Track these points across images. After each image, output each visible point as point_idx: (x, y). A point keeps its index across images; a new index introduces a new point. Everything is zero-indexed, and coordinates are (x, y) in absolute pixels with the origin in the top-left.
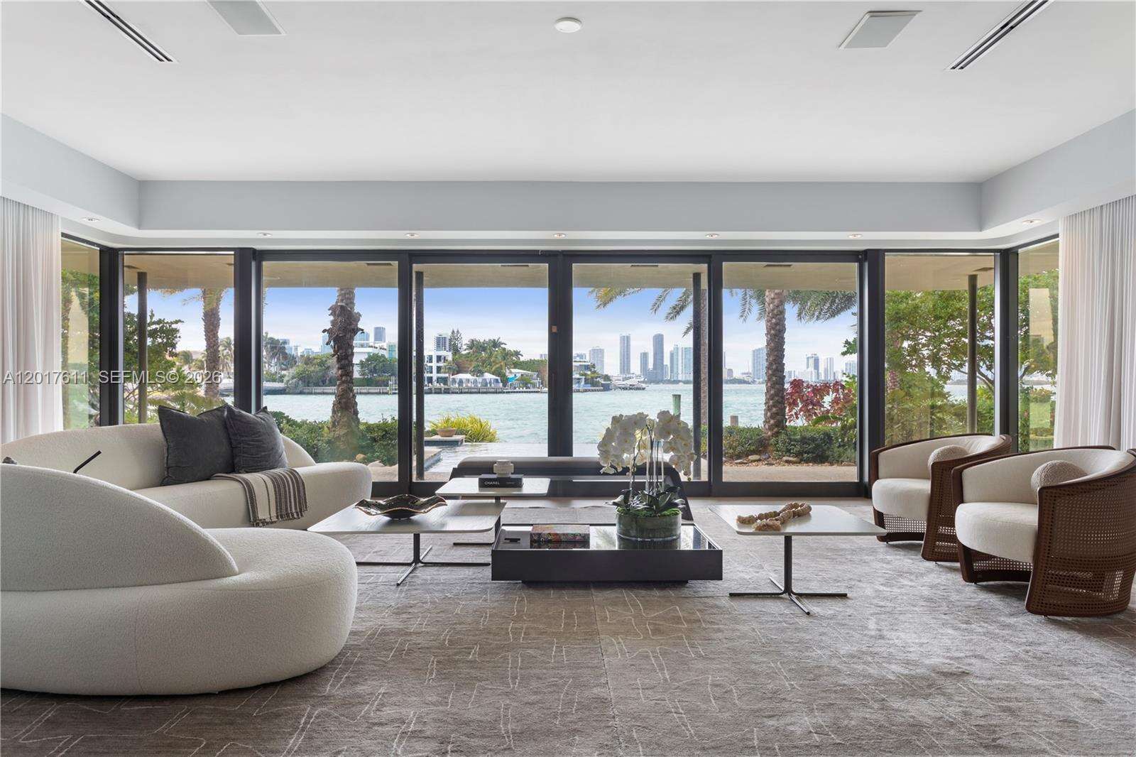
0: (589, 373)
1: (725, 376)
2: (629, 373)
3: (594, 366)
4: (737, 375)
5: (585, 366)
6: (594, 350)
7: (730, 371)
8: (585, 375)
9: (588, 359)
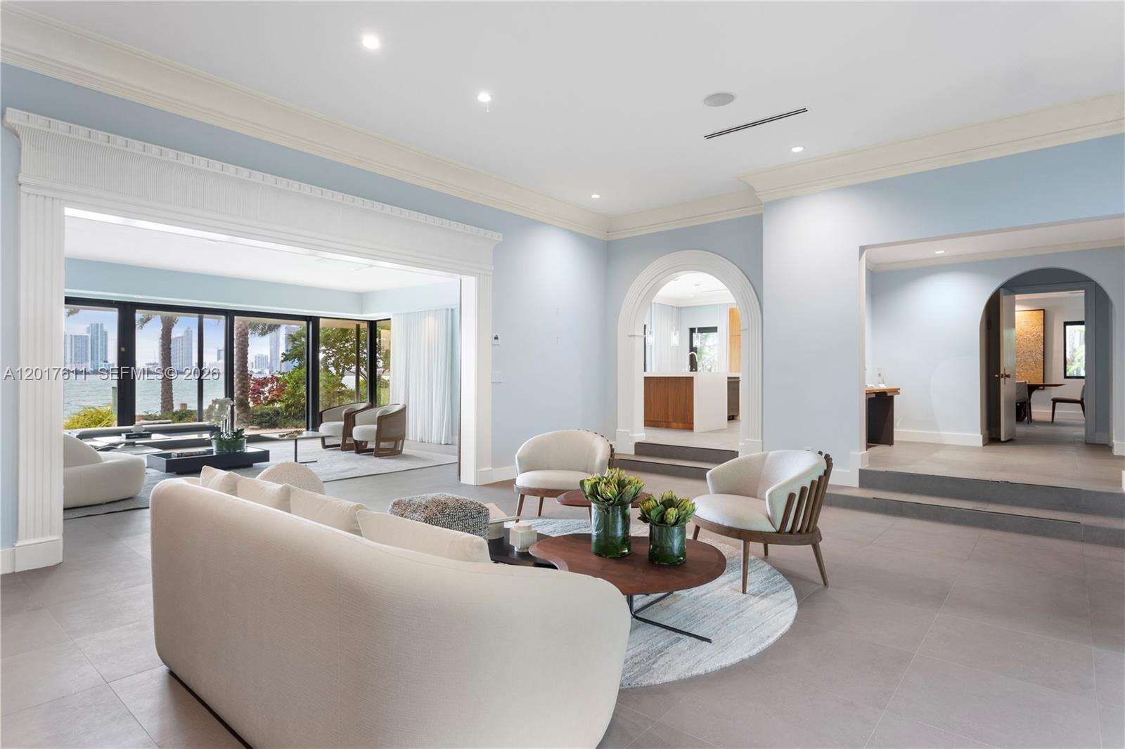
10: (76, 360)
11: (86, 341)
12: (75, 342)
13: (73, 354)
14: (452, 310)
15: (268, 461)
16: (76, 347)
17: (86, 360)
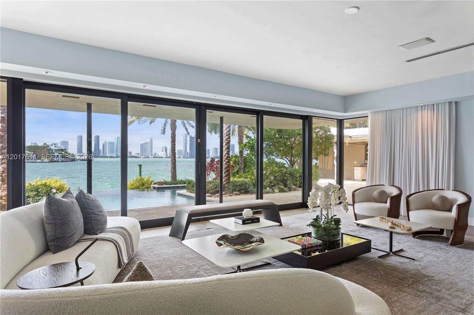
0: (63, 152)
1: (128, 155)
2: (82, 153)
3: (65, 149)
4: (133, 154)
5: (61, 149)
6: (63, 142)
7: (130, 152)
8: (61, 153)
9: (59, 146)
10: (110, 152)
11: (114, 144)
12: (110, 145)
13: (109, 150)
14: (456, 103)
15: (371, 252)
16: (110, 147)
17: (114, 152)
